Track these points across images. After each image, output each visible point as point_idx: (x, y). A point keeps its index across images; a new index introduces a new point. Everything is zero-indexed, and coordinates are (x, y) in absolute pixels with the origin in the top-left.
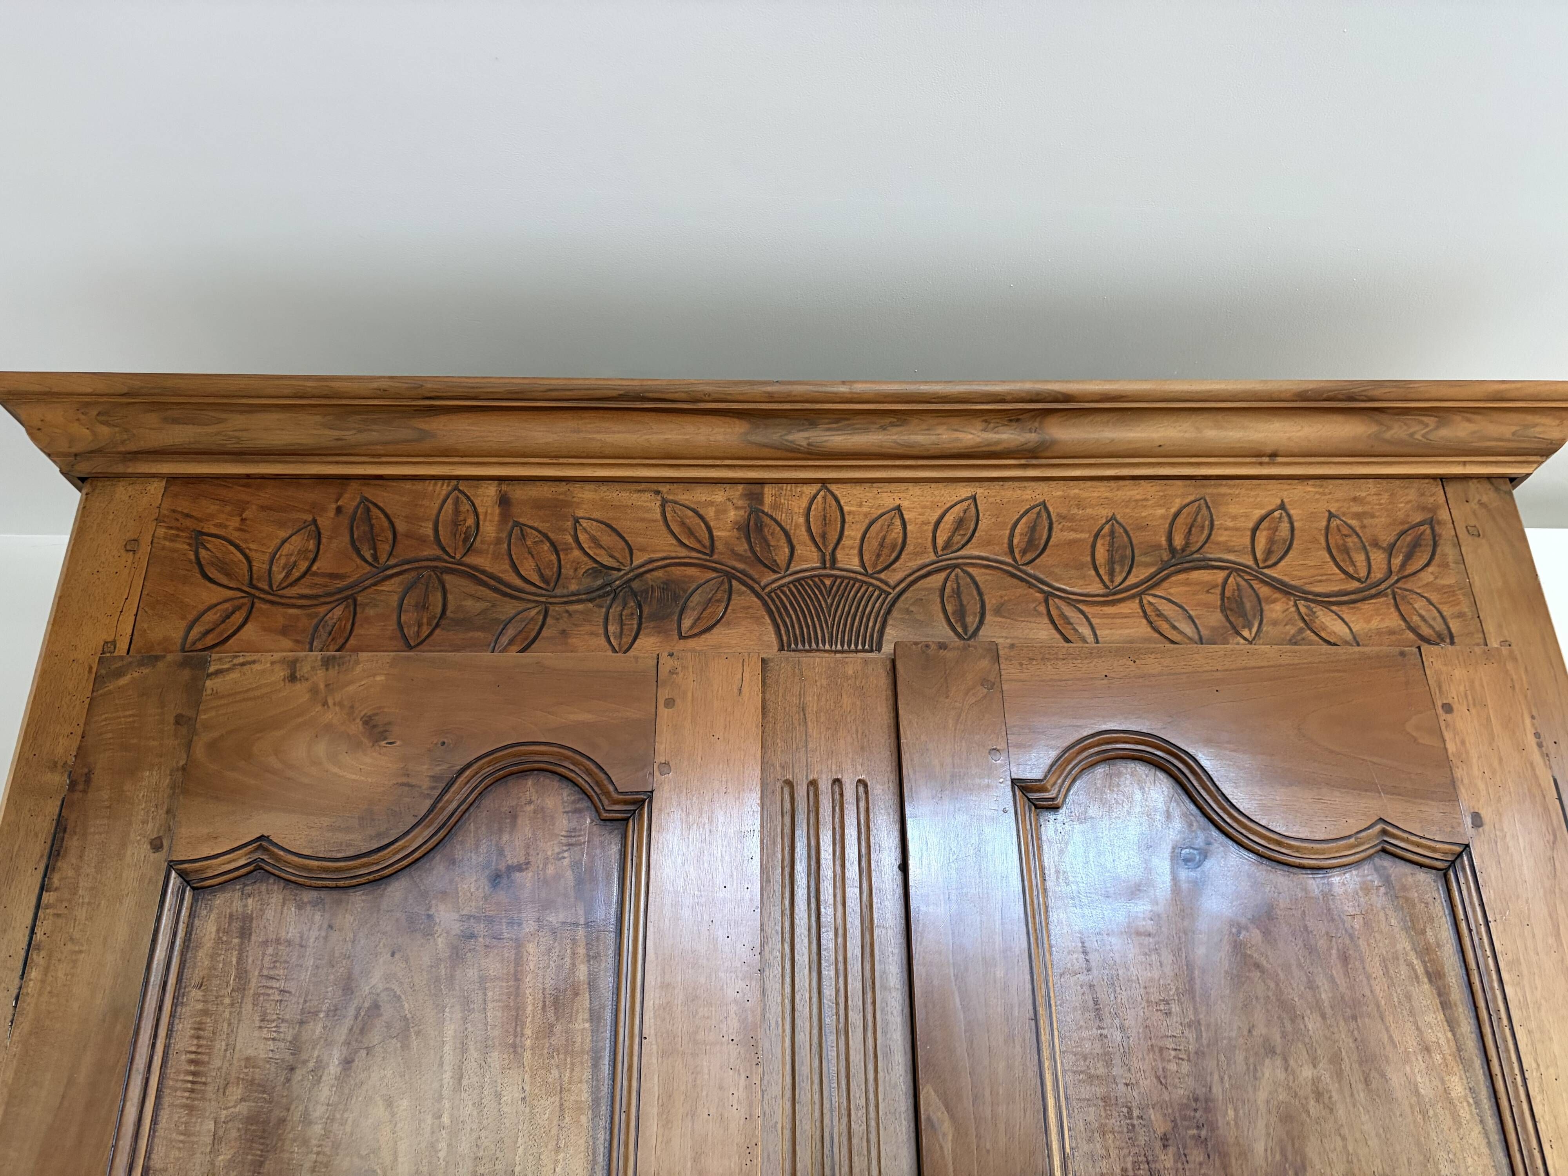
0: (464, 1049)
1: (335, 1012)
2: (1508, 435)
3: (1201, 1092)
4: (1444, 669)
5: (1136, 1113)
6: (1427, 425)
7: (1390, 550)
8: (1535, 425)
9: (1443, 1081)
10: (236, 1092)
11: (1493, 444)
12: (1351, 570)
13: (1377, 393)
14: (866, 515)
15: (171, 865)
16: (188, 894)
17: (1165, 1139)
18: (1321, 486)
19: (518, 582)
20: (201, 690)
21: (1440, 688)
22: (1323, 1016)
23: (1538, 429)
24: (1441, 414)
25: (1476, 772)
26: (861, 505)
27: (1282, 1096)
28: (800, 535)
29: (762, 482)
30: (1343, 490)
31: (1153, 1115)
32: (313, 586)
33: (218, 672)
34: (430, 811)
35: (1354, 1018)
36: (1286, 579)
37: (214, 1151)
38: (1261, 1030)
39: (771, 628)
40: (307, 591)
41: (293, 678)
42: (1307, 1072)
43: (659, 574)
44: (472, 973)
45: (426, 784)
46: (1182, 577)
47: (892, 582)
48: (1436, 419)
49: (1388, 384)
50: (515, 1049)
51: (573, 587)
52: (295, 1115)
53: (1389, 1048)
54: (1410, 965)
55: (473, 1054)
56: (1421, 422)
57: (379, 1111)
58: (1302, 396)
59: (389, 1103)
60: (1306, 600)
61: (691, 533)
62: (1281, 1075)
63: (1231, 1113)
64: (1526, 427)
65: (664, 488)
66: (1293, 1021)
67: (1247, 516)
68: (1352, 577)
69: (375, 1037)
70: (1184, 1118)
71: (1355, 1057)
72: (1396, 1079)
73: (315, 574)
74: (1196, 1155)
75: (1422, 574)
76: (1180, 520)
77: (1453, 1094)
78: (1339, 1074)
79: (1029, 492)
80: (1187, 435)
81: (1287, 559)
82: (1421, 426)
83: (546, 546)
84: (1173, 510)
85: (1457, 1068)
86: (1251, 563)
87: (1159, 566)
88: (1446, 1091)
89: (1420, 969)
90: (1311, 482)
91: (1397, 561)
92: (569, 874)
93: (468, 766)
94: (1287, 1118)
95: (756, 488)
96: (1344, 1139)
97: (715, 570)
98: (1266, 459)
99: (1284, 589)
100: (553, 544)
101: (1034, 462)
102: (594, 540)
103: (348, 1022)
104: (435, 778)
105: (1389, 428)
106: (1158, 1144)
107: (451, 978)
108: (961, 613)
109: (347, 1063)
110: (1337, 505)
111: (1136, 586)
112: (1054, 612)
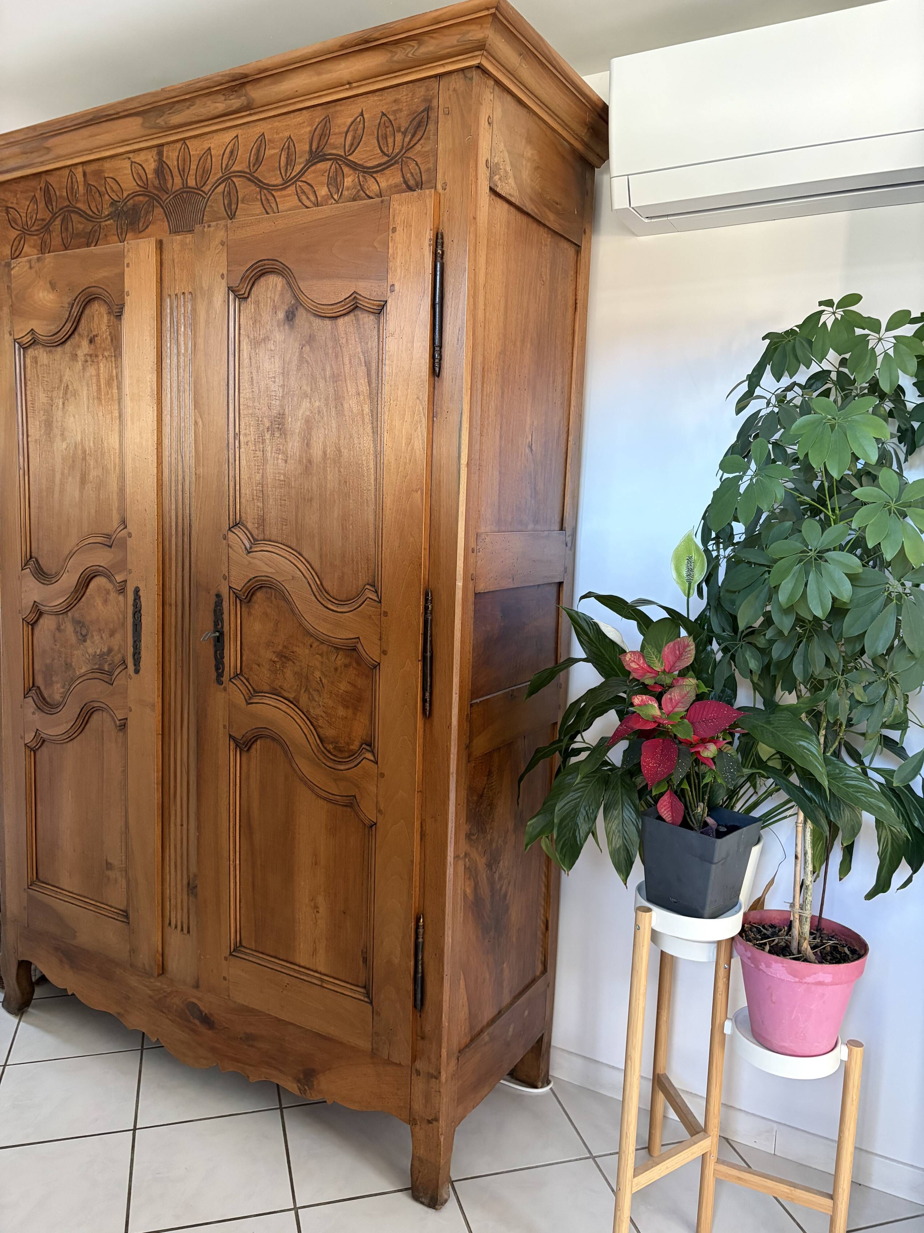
0: (89, 400)
1: (58, 388)
2: (455, 43)
3: (281, 412)
4: (398, 207)
5: (260, 419)
6: (413, 46)
7: (404, 134)
8: (468, 32)
9: (362, 407)
10: (42, 413)
11: (449, 50)
12: (385, 150)
13: (376, 35)
14: (198, 155)
15: (15, 340)
16: (22, 350)
17: (268, 428)
18: (382, 95)
19: (91, 213)
20: (11, 275)
21: (394, 218)
22: (326, 381)
23: (470, 34)
24: (416, 38)
25: (398, 263)
26: (196, 151)
27: (308, 413)
28: (175, 172)
29: (162, 145)
30: (389, 96)
31: (266, 420)
32: (38, 225)
33: (14, 267)
34: (69, 316)
35: (336, 382)
36: (356, 161)
37: (40, 431)
38: (305, 387)
39: (166, 223)
40: (37, 228)
41: (31, 267)
42: (317, 404)
43: (131, 201)
44: (88, 374)
45: (67, 305)
46: (313, 168)
47: (206, 190)
48: (416, 42)
49: (380, 28)
50: (99, 399)
51: (107, 213)
52: (55, 420)
53: (346, 394)
54: (359, 358)
55: (91, 401)
56: (410, 45)
57: (72, 419)
58: (343, 47)
59: (74, 417)
60: (364, 172)
61: (141, 178)
62: (308, 404)
63: (290, 419)
64: (464, 34)
65: (131, 155)
66: (315, 384)
67: (345, 124)
68: (385, 154)
69: (69, 396)
70: (275, 421)
71: (334, 397)
72: (346, 406)
73: (38, 220)
74: (277, 434)
75: (416, 147)
76: (317, 133)
77: (365, 412)
78: (327, 405)
79: (259, 128)
80: (305, 82)
81: (359, 148)
82: (411, 48)
83: (98, 194)
84: (314, 127)
85: (368, 402)
86: (343, 154)
87: (305, 163)
88: (362, 411)
89: (363, 360)
90: (377, 93)
91: (407, 139)
92: (109, 337)
93: (77, 297)
94: (308, 421)
95: (160, 148)
96: (325, 429)
97: (148, 196)
98: (347, 86)
99: (354, 166)
100: (100, 193)
101: (252, 111)
102: (111, 188)
103: (62, 391)
104: (69, 303)
105: (396, 53)
106: (266, 430)
107: (84, 376)
108: (230, 204)
109: (63, 404)
110: (386, 107)
111: (295, 176)
112: (263, 198)
